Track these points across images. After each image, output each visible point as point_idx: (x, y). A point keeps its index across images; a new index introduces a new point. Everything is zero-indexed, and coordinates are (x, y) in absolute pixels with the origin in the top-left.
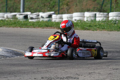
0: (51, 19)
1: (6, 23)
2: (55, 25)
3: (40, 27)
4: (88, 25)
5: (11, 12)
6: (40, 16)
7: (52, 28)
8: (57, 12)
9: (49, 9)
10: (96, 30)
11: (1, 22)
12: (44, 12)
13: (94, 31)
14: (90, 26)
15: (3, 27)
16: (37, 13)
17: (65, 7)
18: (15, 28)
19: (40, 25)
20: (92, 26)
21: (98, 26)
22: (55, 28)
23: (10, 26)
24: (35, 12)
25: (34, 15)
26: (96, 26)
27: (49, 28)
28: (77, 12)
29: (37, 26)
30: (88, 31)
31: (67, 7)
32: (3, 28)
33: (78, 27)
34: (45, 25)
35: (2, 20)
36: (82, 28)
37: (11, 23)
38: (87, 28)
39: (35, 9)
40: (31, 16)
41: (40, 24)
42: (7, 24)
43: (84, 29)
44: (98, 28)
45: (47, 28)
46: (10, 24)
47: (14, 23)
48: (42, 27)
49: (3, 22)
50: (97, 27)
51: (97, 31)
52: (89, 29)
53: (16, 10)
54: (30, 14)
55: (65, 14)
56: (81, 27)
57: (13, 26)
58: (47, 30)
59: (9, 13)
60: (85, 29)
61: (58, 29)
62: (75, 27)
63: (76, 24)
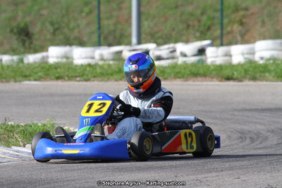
0: (203, 57)
1: (99, 70)
2: (214, 73)
3: (179, 78)
5: (110, 45)
6: (178, 53)
7: (207, 78)
8: (218, 42)
9: (198, 34)
11: (88, 69)
12: (187, 42)
15: (93, 81)
16: (171, 45)
17: (236, 27)
18: (120, 82)
19: (178, 73)
22: (215, 79)
23: (109, 79)
24: (165, 43)
25: (164, 49)
27: (200, 79)
28: (265, 38)
29: (172, 75)
31: (240, 28)
32: (93, 83)
33: (267, 75)
34: (189, 73)
35: (89, 65)
36: (278, 77)
37: (110, 71)
39: (166, 35)
40: (158, 53)
41: (178, 70)
42: (102, 74)
45: (195, 79)
46: (107, 74)
47: (117, 70)
48: (183, 77)
49: (91, 69)
53: (121, 39)
54: (155, 49)
55: (236, 43)
56: (276, 74)
57: (116, 77)
58: (195, 85)
59: (106, 47)
61: (221, 81)
62: (262, 74)
63: (262, 67)
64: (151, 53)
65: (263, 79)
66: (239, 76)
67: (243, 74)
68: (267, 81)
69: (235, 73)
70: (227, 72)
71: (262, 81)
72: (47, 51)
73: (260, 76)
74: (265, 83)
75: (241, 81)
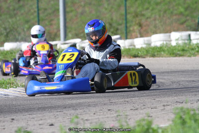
4: (180, 48)
10: (194, 55)
13: (190, 56)
14: (183, 50)
20: (186, 51)
21: (197, 50)
22: (125, 57)
26: (193, 49)
30: (181, 58)
33: (162, 53)
36: (170, 54)
38: (178, 54)
43: (174, 55)
44: (198, 52)
50: (195, 51)
51: (196, 57)
52: (182, 54)
56: (169, 52)
60: (176, 55)
61: (130, 58)
62: (159, 53)
63: (159, 48)
64: (77, 45)
65: (160, 56)
66: (142, 55)
67: (145, 53)
68: (162, 57)
69: (140, 52)
70: (134, 53)
71: (159, 57)
72: (3, 46)
73: (157, 54)
74: (161, 58)
75: (144, 58)
